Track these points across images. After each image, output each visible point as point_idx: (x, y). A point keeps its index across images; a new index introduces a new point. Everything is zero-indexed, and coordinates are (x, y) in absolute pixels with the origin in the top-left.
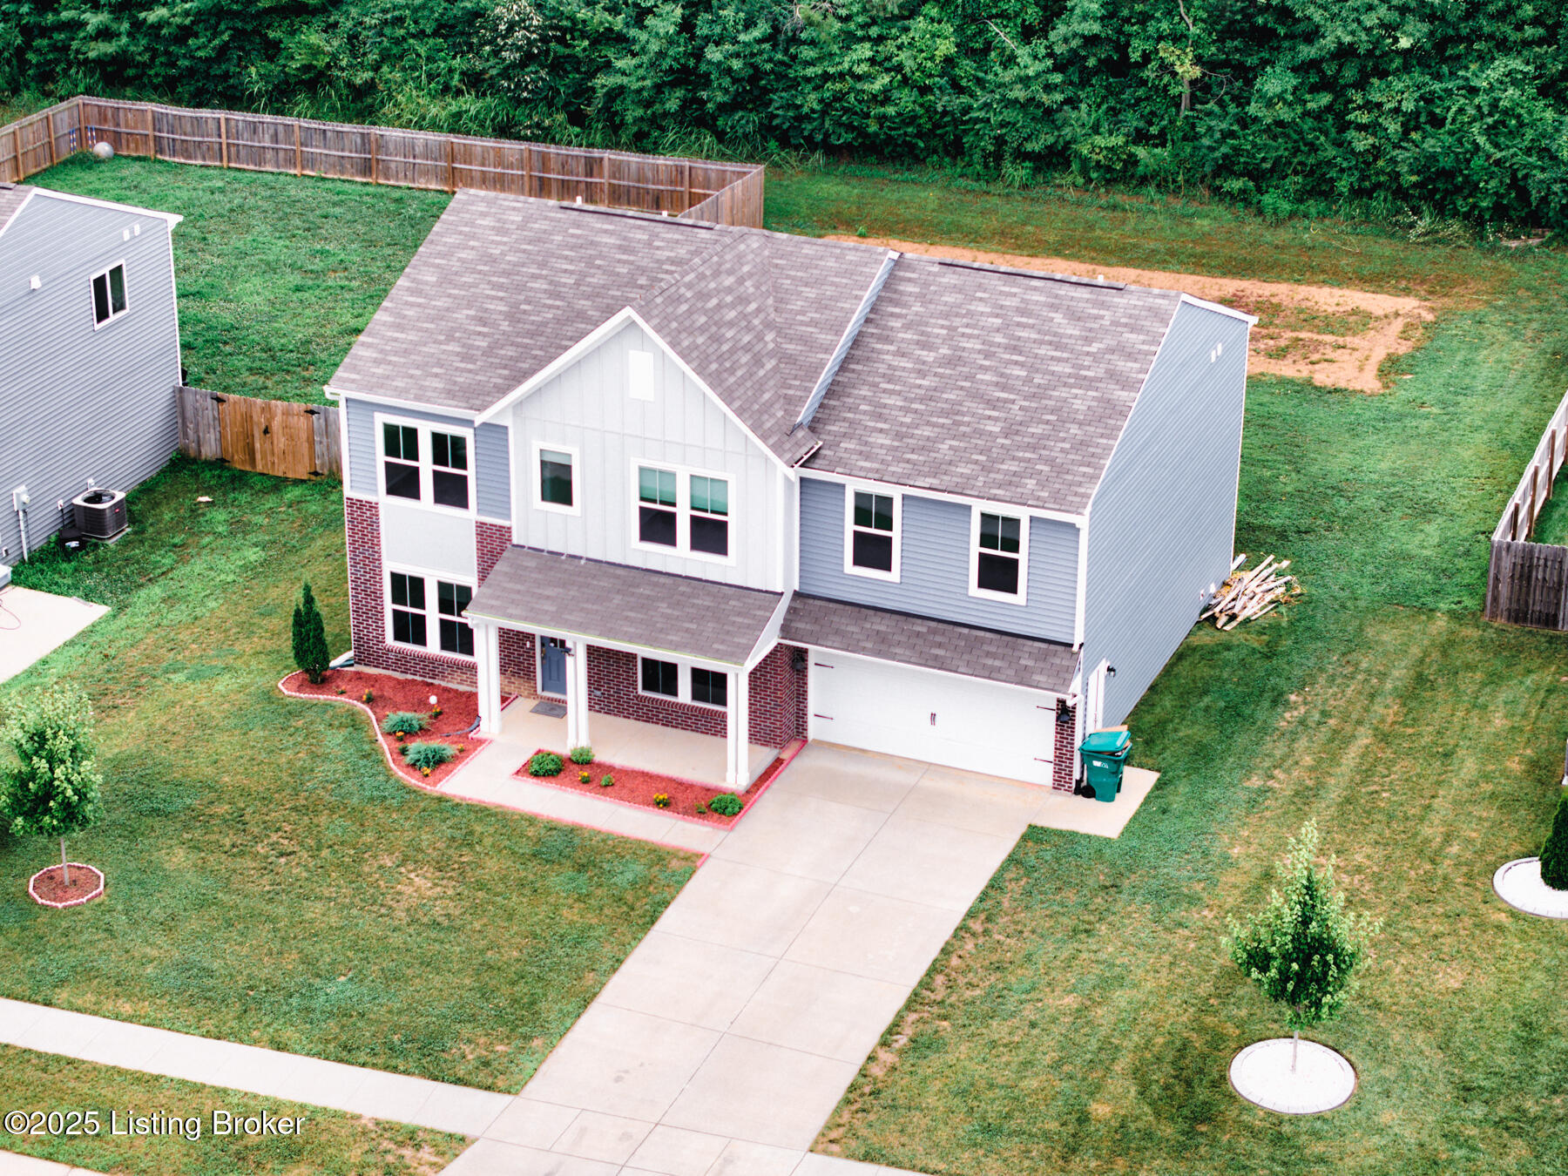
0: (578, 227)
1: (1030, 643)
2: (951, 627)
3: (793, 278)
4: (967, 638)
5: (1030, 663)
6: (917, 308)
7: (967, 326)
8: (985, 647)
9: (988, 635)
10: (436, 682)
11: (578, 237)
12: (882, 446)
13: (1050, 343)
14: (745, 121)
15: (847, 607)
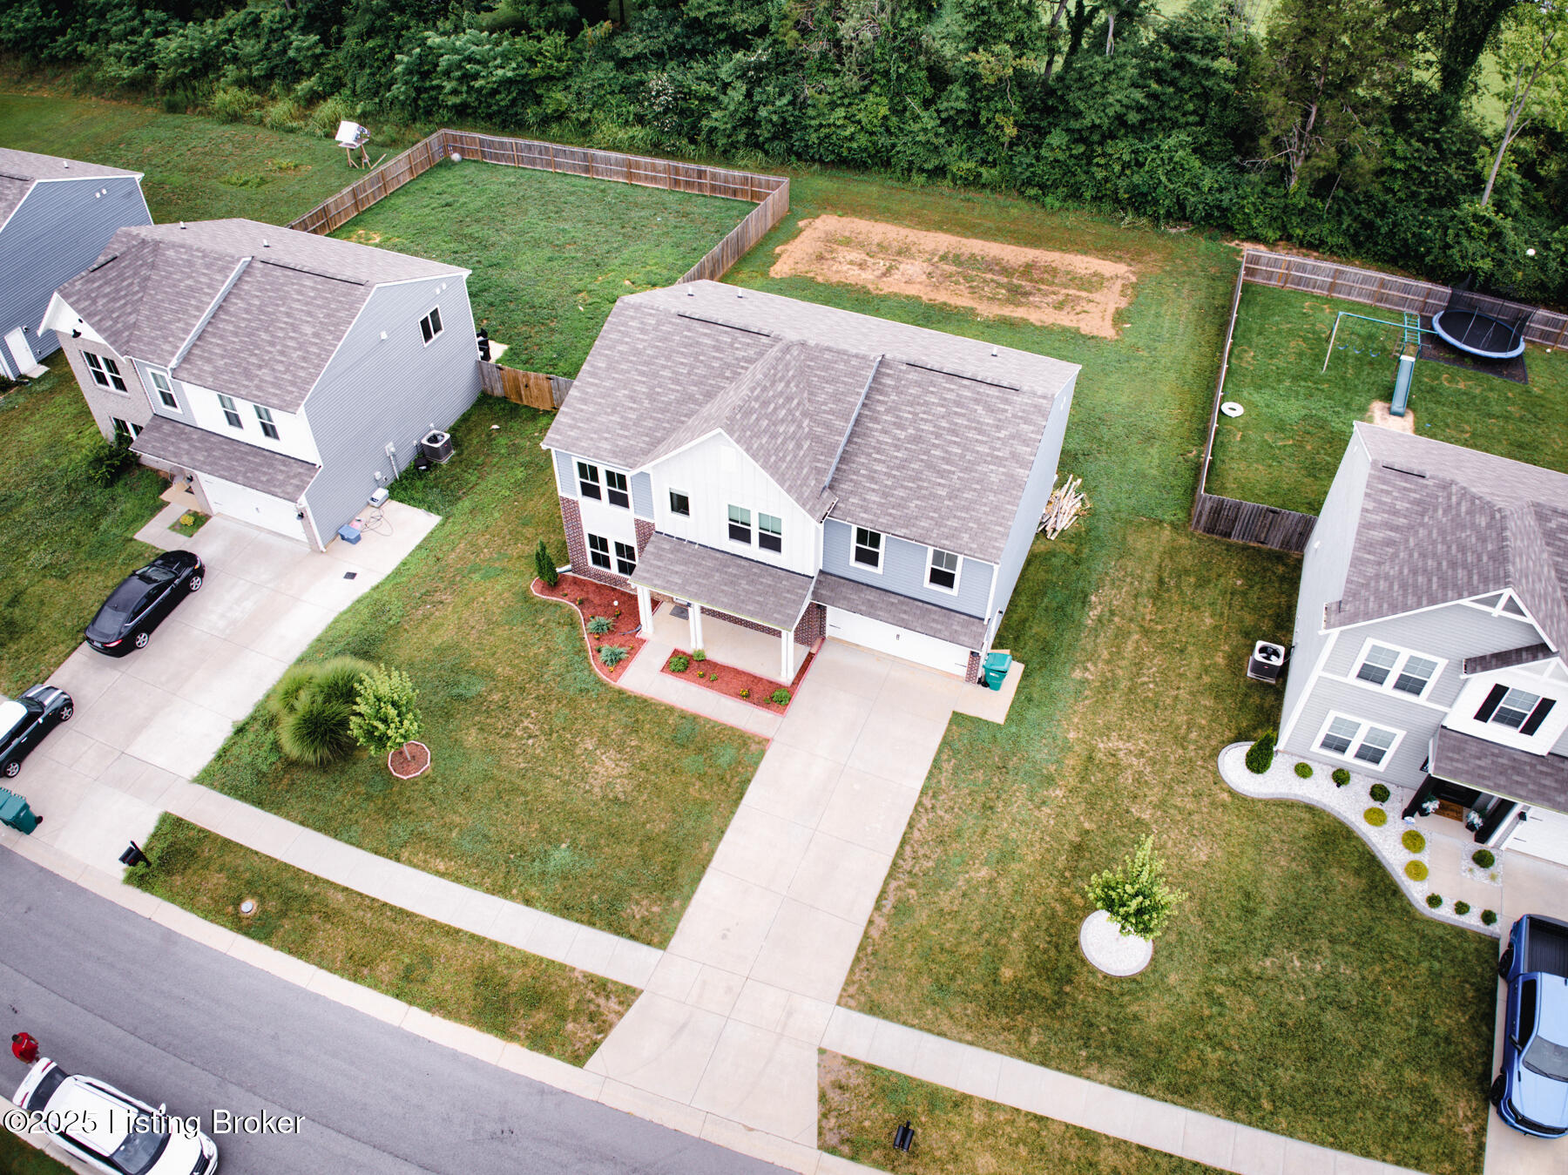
0: (689, 330)
1: (958, 615)
2: (912, 600)
3: (819, 376)
4: (921, 608)
5: (958, 628)
6: (894, 397)
7: (924, 413)
8: (933, 616)
9: (936, 608)
10: (617, 588)
11: (689, 338)
12: (874, 502)
13: (975, 429)
14: (779, 146)
15: (850, 583)
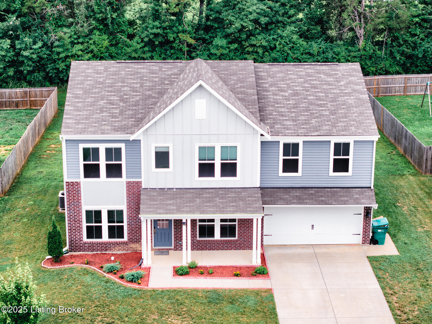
1: (354, 189)
2: (323, 189)
4: (331, 192)
5: (358, 196)
8: (339, 194)
9: (338, 189)
10: (107, 252)
15: (281, 189)
